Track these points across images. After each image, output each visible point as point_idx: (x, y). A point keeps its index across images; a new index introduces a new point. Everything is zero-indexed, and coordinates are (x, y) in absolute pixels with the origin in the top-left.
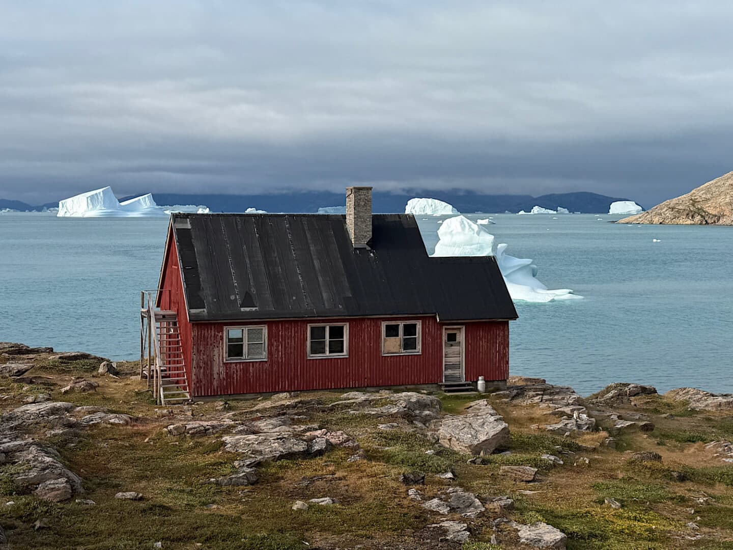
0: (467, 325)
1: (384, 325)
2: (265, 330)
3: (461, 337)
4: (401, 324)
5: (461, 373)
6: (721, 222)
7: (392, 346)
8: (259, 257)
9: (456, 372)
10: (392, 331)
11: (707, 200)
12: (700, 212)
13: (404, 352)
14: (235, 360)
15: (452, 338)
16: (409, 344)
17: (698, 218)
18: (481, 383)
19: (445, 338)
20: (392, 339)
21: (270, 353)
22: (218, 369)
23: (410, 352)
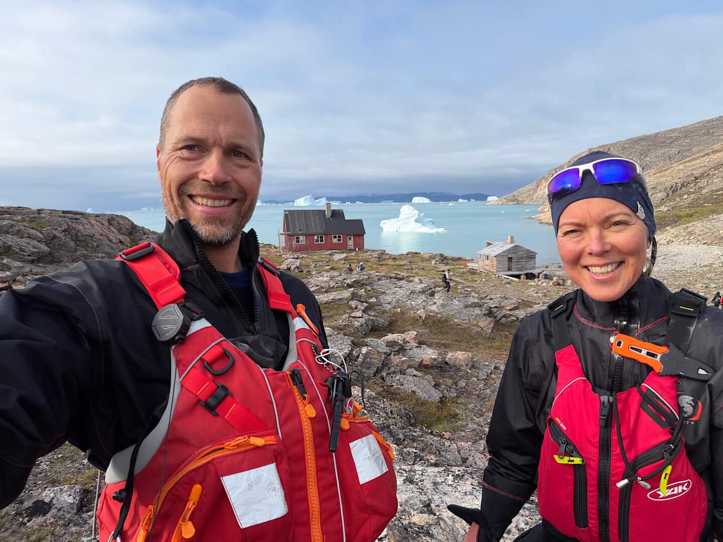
0: (354, 236)
1: (333, 236)
2: (304, 237)
3: (352, 238)
4: (337, 235)
5: (352, 247)
6: (524, 203)
7: (335, 241)
8: (304, 220)
9: (351, 247)
10: (335, 237)
11: (519, 196)
12: (516, 200)
13: (338, 242)
14: (297, 244)
15: (350, 239)
16: (339, 240)
17: (515, 202)
18: (357, 249)
19: (348, 238)
20: (335, 239)
21: (306, 242)
22: (294, 246)
23: (339, 242)
